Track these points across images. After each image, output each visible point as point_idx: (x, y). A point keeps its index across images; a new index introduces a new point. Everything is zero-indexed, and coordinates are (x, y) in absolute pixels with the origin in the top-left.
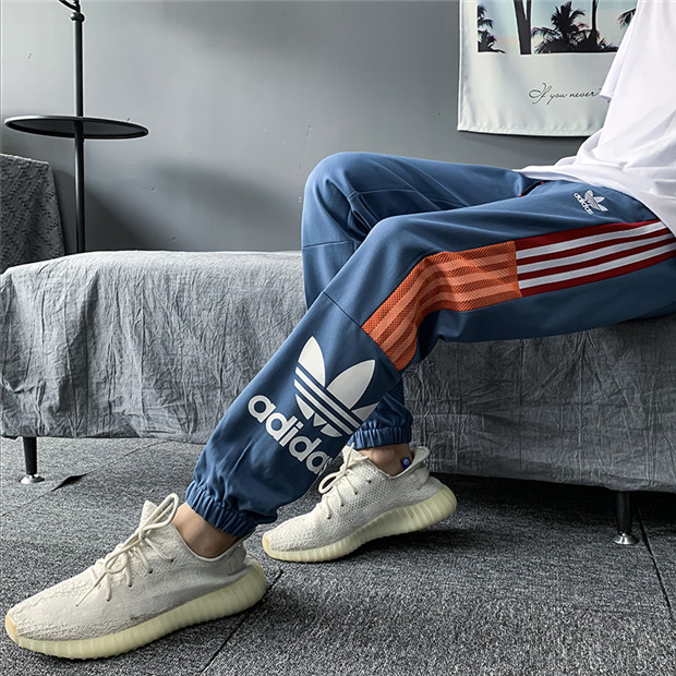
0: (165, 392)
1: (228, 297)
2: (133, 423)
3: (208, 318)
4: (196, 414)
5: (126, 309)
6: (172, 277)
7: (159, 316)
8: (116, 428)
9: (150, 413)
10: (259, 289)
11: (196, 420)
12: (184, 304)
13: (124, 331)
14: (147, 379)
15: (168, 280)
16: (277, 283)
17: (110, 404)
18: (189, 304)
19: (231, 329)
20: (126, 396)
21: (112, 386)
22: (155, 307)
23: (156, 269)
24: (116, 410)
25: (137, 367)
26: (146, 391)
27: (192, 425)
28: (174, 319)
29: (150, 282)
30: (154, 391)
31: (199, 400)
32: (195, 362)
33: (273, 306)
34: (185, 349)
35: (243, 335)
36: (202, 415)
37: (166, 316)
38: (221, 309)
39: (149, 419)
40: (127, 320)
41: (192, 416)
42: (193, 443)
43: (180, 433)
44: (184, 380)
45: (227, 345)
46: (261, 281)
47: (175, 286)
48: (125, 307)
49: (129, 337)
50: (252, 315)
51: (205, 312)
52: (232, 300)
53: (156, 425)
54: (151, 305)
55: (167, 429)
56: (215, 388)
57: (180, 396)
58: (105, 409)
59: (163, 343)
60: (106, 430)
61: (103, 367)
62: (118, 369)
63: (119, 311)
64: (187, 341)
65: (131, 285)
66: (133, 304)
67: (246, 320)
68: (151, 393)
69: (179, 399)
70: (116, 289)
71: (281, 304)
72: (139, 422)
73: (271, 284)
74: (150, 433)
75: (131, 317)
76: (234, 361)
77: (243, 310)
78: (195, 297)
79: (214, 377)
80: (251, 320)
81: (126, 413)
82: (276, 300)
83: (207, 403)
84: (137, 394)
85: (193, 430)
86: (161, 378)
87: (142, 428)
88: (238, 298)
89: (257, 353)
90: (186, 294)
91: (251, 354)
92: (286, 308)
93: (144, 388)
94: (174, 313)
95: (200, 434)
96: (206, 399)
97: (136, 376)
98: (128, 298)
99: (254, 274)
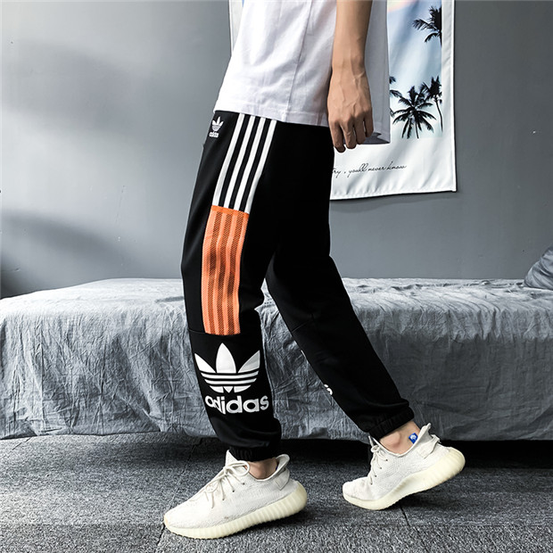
0: (60, 401)
1: (106, 333)
2: (33, 426)
3: (91, 349)
4: (78, 414)
5: (28, 344)
6: (63, 321)
7: (54, 349)
8: (19, 431)
9: (48, 418)
10: (128, 327)
11: (77, 418)
12: (73, 339)
13: (26, 361)
14: (47, 394)
15: (60, 323)
16: (140, 323)
17: (15, 414)
18: (77, 339)
19: (109, 355)
20: (29, 408)
21: (17, 401)
22: (51, 343)
23: (51, 316)
24: (19, 418)
25: (38, 386)
26: (46, 402)
27: (73, 421)
28: (66, 349)
29: (47, 325)
30: (52, 402)
31: (83, 404)
32: (82, 379)
33: (139, 339)
34: (75, 371)
35: (118, 358)
36: (83, 414)
37: (59, 348)
38: (101, 342)
39: (47, 422)
40: (29, 353)
41: (74, 415)
42: (75, 434)
43: (65, 428)
44: (73, 391)
45: (107, 366)
46: (129, 322)
47: (66, 327)
49: (30, 364)
50: (124, 344)
51: (90, 345)
52: (109, 336)
53: (51, 426)
54: (48, 341)
55: (57, 427)
56: (97, 395)
57: (71, 402)
58: (10, 418)
59: (57, 367)
60: (12, 433)
61: (9, 387)
62: (21, 388)
63: (22, 347)
64: (76, 365)
65: (32, 327)
66: (34, 341)
67: (119, 347)
68: (50, 403)
69: (68, 405)
70: (20, 331)
71: (144, 337)
72: (39, 425)
73: (136, 322)
74: (45, 433)
75: (32, 351)
76: (112, 376)
77: (117, 342)
78: (80, 333)
79: (96, 388)
80: (124, 348)
81: (28, 419)
82: (141, 334)
83: (89, 406)
84: (39, 404)
85: (74, 425)
86: (56, 391)
87: (41, 429)
88: (114, 334)
89: (128, 369)
90: (74, 332)
91: (123, 370)
92: (148, 339)
93: (44, 400)
94: (66, 346)
95: (81, 427)
96: (88, 403)
97: (37, 392)
98: (29, 337)
99: (124, 317)
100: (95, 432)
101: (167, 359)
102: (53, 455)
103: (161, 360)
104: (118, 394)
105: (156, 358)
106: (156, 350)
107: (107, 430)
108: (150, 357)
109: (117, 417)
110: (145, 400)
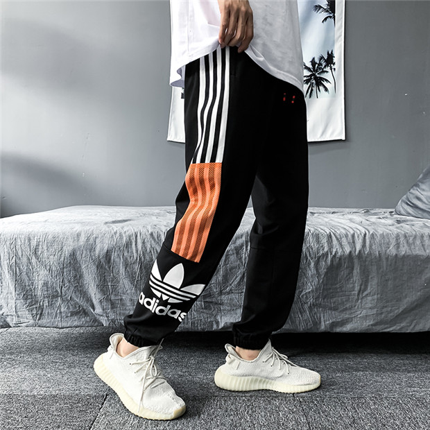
0: (29, 301)
1: (64, 248)
2: (8, 320)
3: (53, 260)
4: (42, 311)
6: (32, 238)
7: (24, 260)
9: (19, 313)
10: (82, 243)
11: (41, 314)
12: (40, 252)
13: (3, 269)
14: (18, 294)
15: (29, 240)
16: (92, 239)
18: (42, 252)
19: (67, 265)
20: (5, 305)
22: (22, 255)
23: (22, 234)
25: (12, 288)
26: (18, 301)
27: (38, 316)
28: (34, 260)
29: (19, 241)
30: (22, 301)
31: (46, 303)
32: (46, 284)
33: (90, 252)
34: (40, 277)
35: (74, 268)
36: (46, 311)
37: (29, 259)
38: (61, 255)
39: (18, 317)
40: (5, 262)
41: (40, 312)
42: (39, 326)
43: (32, 322)
44: (39, 293)
45: (65, 273)
46: (83, 239)
47: (34, 243)
48: (4, 256)
49: (6, 272)
50: (79, 257)
51: (52, 257)
52: (67, 250)
53: (21, 320)
54: (20, 254)
55: (26, 321)
56: (57, 297)
57: (37, 302)
59: (27, 274)
64: (41, 273)
65: (8, 243)
66: (9, 254)
67: (75, 259)
68: (20, 302)
69: (35, 304)
71: (95, 251)
72: (13, 319)
73: (88, 239)
74: (17, 325)
75: (8, 261)
76: (69, 282)
77: (73, 255)
78: (45, 248)
79: (57, 291)
80: (78, 260)
81: (4, 314)
82: (92, 249)
83: (51, 305)
84: (12, 303)
85: (39, 319)
86: (26, 293)
87: (14, 322)
88: (71, 248)
89: (81, 276)
90: (40, 247)
91: (78, 277)
92: (97, 252)
93: (17, 299)
94: (34, 258)
95: (44, 321)
96: (50, 303)
97: (11, 293)
98: (6, 250)
99: (79, 235)
100: (55, 325)
101: (109, 268)
102: (26, 341)
103: (105, 269)
104: (74, 296)
105: (102, 267)
106: (102, 261)
107: (64, 324)
108: (97, 267)
109: (73, 314)
110: (91, 301)
